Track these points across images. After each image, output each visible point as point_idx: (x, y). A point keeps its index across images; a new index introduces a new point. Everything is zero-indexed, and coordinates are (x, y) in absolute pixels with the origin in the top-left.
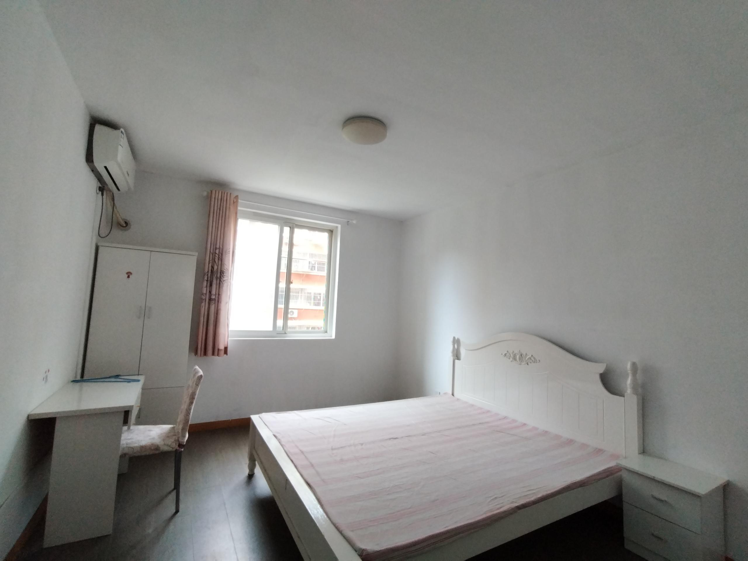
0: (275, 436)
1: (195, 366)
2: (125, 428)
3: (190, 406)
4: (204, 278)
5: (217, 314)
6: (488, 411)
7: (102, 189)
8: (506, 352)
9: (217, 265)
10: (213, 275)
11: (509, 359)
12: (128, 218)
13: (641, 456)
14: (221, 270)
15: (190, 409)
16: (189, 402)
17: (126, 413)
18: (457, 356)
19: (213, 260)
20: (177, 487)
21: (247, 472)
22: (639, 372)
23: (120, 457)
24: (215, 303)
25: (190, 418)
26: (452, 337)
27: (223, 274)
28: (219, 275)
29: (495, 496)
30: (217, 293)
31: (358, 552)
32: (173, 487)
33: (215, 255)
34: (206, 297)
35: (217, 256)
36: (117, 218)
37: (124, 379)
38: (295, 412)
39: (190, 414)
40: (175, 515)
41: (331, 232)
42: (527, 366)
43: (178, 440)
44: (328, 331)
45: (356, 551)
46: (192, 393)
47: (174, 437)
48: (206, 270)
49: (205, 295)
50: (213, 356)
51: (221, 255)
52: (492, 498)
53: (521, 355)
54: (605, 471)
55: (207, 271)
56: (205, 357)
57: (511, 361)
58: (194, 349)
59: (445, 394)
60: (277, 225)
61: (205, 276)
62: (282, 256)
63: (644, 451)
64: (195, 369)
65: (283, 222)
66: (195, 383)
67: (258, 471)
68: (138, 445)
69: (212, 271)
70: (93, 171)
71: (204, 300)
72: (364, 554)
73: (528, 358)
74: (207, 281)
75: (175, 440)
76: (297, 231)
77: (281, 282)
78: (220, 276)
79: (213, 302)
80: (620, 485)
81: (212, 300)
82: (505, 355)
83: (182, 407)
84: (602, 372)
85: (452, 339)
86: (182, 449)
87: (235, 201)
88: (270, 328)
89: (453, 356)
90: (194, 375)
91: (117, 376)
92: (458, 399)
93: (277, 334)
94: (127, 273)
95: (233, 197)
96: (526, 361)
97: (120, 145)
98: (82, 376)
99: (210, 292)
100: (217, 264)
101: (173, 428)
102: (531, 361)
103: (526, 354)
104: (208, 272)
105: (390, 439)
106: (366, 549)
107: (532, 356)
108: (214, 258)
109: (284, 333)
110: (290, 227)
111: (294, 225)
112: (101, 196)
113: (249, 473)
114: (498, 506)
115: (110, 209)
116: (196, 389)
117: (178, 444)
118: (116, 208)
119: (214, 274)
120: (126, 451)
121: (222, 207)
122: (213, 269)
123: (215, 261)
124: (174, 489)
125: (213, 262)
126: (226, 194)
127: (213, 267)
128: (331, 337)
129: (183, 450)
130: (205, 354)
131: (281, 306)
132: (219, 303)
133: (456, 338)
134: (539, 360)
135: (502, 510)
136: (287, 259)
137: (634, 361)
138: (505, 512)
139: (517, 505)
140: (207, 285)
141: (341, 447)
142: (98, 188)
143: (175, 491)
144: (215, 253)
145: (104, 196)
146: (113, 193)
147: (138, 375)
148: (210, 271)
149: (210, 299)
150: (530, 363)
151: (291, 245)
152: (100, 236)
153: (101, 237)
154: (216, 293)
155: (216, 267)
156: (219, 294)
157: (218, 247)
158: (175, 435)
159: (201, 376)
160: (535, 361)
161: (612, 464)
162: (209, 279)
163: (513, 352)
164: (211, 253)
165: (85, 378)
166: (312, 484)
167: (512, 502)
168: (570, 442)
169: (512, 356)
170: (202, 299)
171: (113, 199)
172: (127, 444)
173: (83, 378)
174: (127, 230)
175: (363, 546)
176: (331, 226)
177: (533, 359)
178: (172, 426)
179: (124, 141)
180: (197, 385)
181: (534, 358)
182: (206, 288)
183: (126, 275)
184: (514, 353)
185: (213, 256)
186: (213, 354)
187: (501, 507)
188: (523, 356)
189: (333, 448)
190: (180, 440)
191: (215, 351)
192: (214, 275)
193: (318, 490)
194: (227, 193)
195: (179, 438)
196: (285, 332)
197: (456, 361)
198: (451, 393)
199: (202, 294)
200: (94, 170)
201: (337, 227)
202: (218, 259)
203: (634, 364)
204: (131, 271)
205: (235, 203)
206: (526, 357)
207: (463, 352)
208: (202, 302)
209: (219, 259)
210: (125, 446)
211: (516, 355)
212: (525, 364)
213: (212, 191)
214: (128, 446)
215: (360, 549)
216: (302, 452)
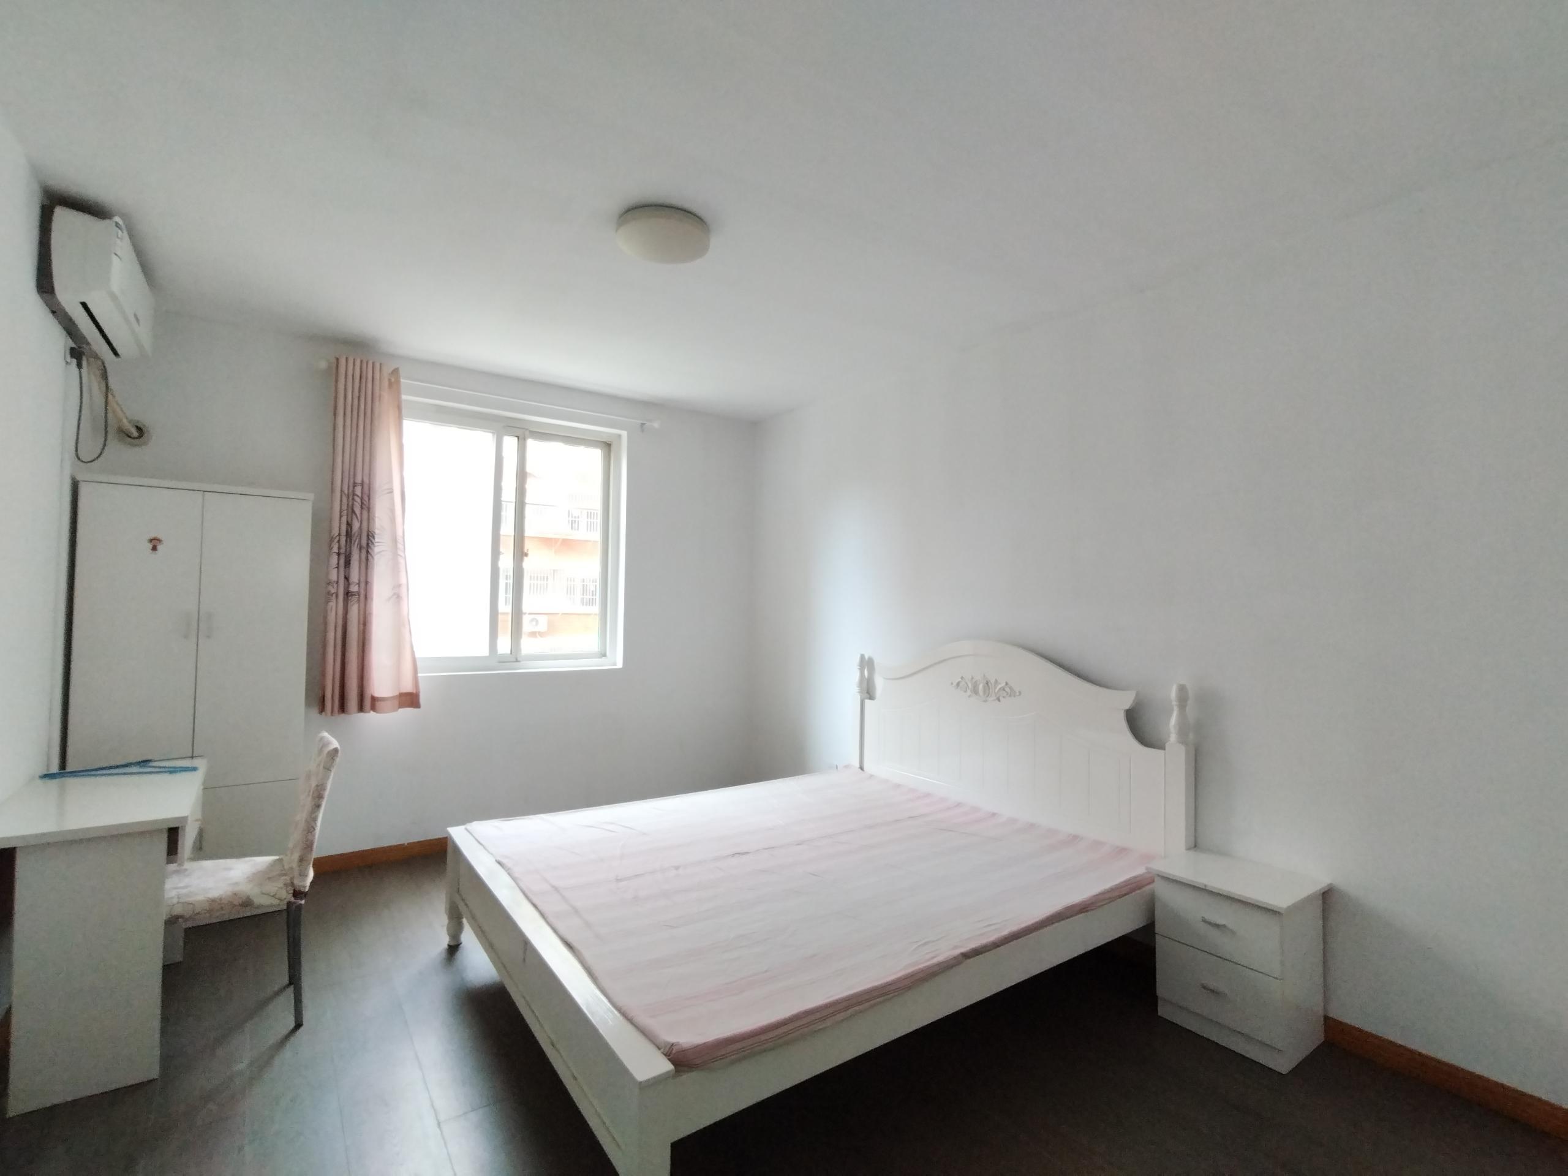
0: (499, 863)
1: (320, 733)
2: (173, 867)
3: (315, 812)
4: (331, 548)
5: (365, 624)
6: (927, 795)
7: (78, 353)
8: (960, 680)
9: (358, 520)
10: (351, 542)
11: (966, 691)
12: (146, 420)
13: (1192, 853)
14: (368, 531)
15: (315, 820)
16: (313, 803)
17: (173, 834)
18: (868, 691)
19: (350, 510)
20: (295, 980)
21: (445, 941)
22: (1190, 702)
23: (165, 923)
24: (359, 600)
25: (317, 836)
26: (859, 656)
27: (374, 538)
28: (364, 542)
29: (926, 940)
30: (363, 579)
31: (662, 1050)
32: (286, 980)
33: (353, 499)
34: (337, 590)
35: (358, 500)
36: (120, 420)
37: (160, 767)
38: (542, 816)
39: (314, 829)
40: (296, 1030)
41: (607, 446)
42: (998, 703)
43: (292, 884)
44: (608, 653)
45: (659, 1049)
46: (317, 786)
47: (284, 877)
48: (335, 532)
49: (335, 586)
50: (361, 714)
51: (366, 498)
52: (919, 944)
53: (987, 683)
54: (1126, 883)
55: (337, 534)
56: (343, 715)
57: (969, 696)
58: (318, 700)
59: (847, 767)
60: (490, 432)
61: (333, 544)
62: (503, 499)
63: (1195, 845)
64: (322, 738)
65: (503, 426)
66: (322, 767)
67: (469, 938)
68: (203, 899)
69: (349, 534)
70: (53, 312)
71: (334, 595)
72: (674, 1052)
73: (1000, 689)
74: (339, 554)
75: (286, 885)
76: (531, 443)
77: (503, 554)
78: (368, 544)
79: (355, 598)
80: (1150, 906)
81: (352, 595)
82: (958, 684)
83: (298, 818)
84: (1127, 708)
85: (858, 660)
86: (301, 899)
87: (393, 380)
88: (484, 651)
89: (861, 692)
90: (321, 751)
91: (144, 763)
92: (871, 776)
93: (500, 662)
94: (151, 540)
95: (386, 371)
96: (996, 696)
97: (116, 254)
98: (63, 764)
99: (347, 578)
100: (359, 517)
101: (280, 860)
102: (1005, 694)
103: (996, 681)
104: (339, 535)
105: (734, 855)
106: (678, 1042)
107: (1007, 684)
108: (350, 503)
109: (515, 660)
110: (518, 437)
111: (527, 433)
112: (78, 370)
113: (449, 942)
114: (928, 957)
115: (99, 400)
116: (326, 778)
117: (292, 892)
118: (114, 396)
119: (354, 539)
120: (178, 911)
121: (364, 393)
122: (351, 527)
123: (353, 512)
124: (290, 983)
125: (350, 513)
126: (370, 366)
127: (349, 525)
128: (615, 665)
129: (303, 902)
130: (343, 708)
131: (505, 607)
132: (369, 600)
133: (867, 657)
134: (1020, 693)
135: (935, 961)
136: (514, 504)
137: (1182, 682)
138: (939, 964)
139: (963, 950)
140: (338, 564)
141: (636, 876)
142: (68, 352)
143: (292, 988)
144: (354, 494)
145: (84, 370)
146: (103, 363)
147: (192, 757)
148: (344, 532)
149: (348, 594)
150: (1004, 697)
151: (522, 476)
152: (79, 459)
153: (83, 462)
154: (359, 580)
155: (356, 525)
156: (367, 583)
157: (359, 480)
158: (285, 875)
159: (336, 750)
160: (1012, 693)
161: (1139, 871)
162: (343, 551)
163: (972, 678)
164: (345, 494)
165: (69, 769)
166: (575, 944)
167: (956, 947)
168: (1075, 839)
169: (970, 685)
170: (329, 593)
171: (104, 376)
172: (179, 898)
173: (65, 770)
174: (145, 443)
175: (672, 1039)
176: (607, 433)
177: (1007, 689)
178: (277, 857)
179: (123, 246)
180: (328, 769)
181: (1011, 688)
182: (336, 569)
183: (149, 544)
184: (974, 680)
185: (348, 501)
186: (361, 708)
187: (933, 958)
188: (990, 684)
189: (619, 878)
190: (296, 882)
191: (367, 702)
192: (353, 542)
193: (587, 955)
194: (373, 363)
195: (292, 879)
196: (517, 659)
197: (867, 702)
198: (858, 765)
199: (329, 583)
200: (57, 312)
201: (620, 436)
202: (362, 508)
203: (1182, 689)
204: (159, 536)
205: (394, 384)
206: (996, 688)
207: (879, 683)
208: (328, 601)
209: (364, 507)
210: (175, 901)
211: (978, 683)
212: (994, 700)
213: (337, 359)
214: (182, 900)
215: (667, 1043)
216: (556, 889)
